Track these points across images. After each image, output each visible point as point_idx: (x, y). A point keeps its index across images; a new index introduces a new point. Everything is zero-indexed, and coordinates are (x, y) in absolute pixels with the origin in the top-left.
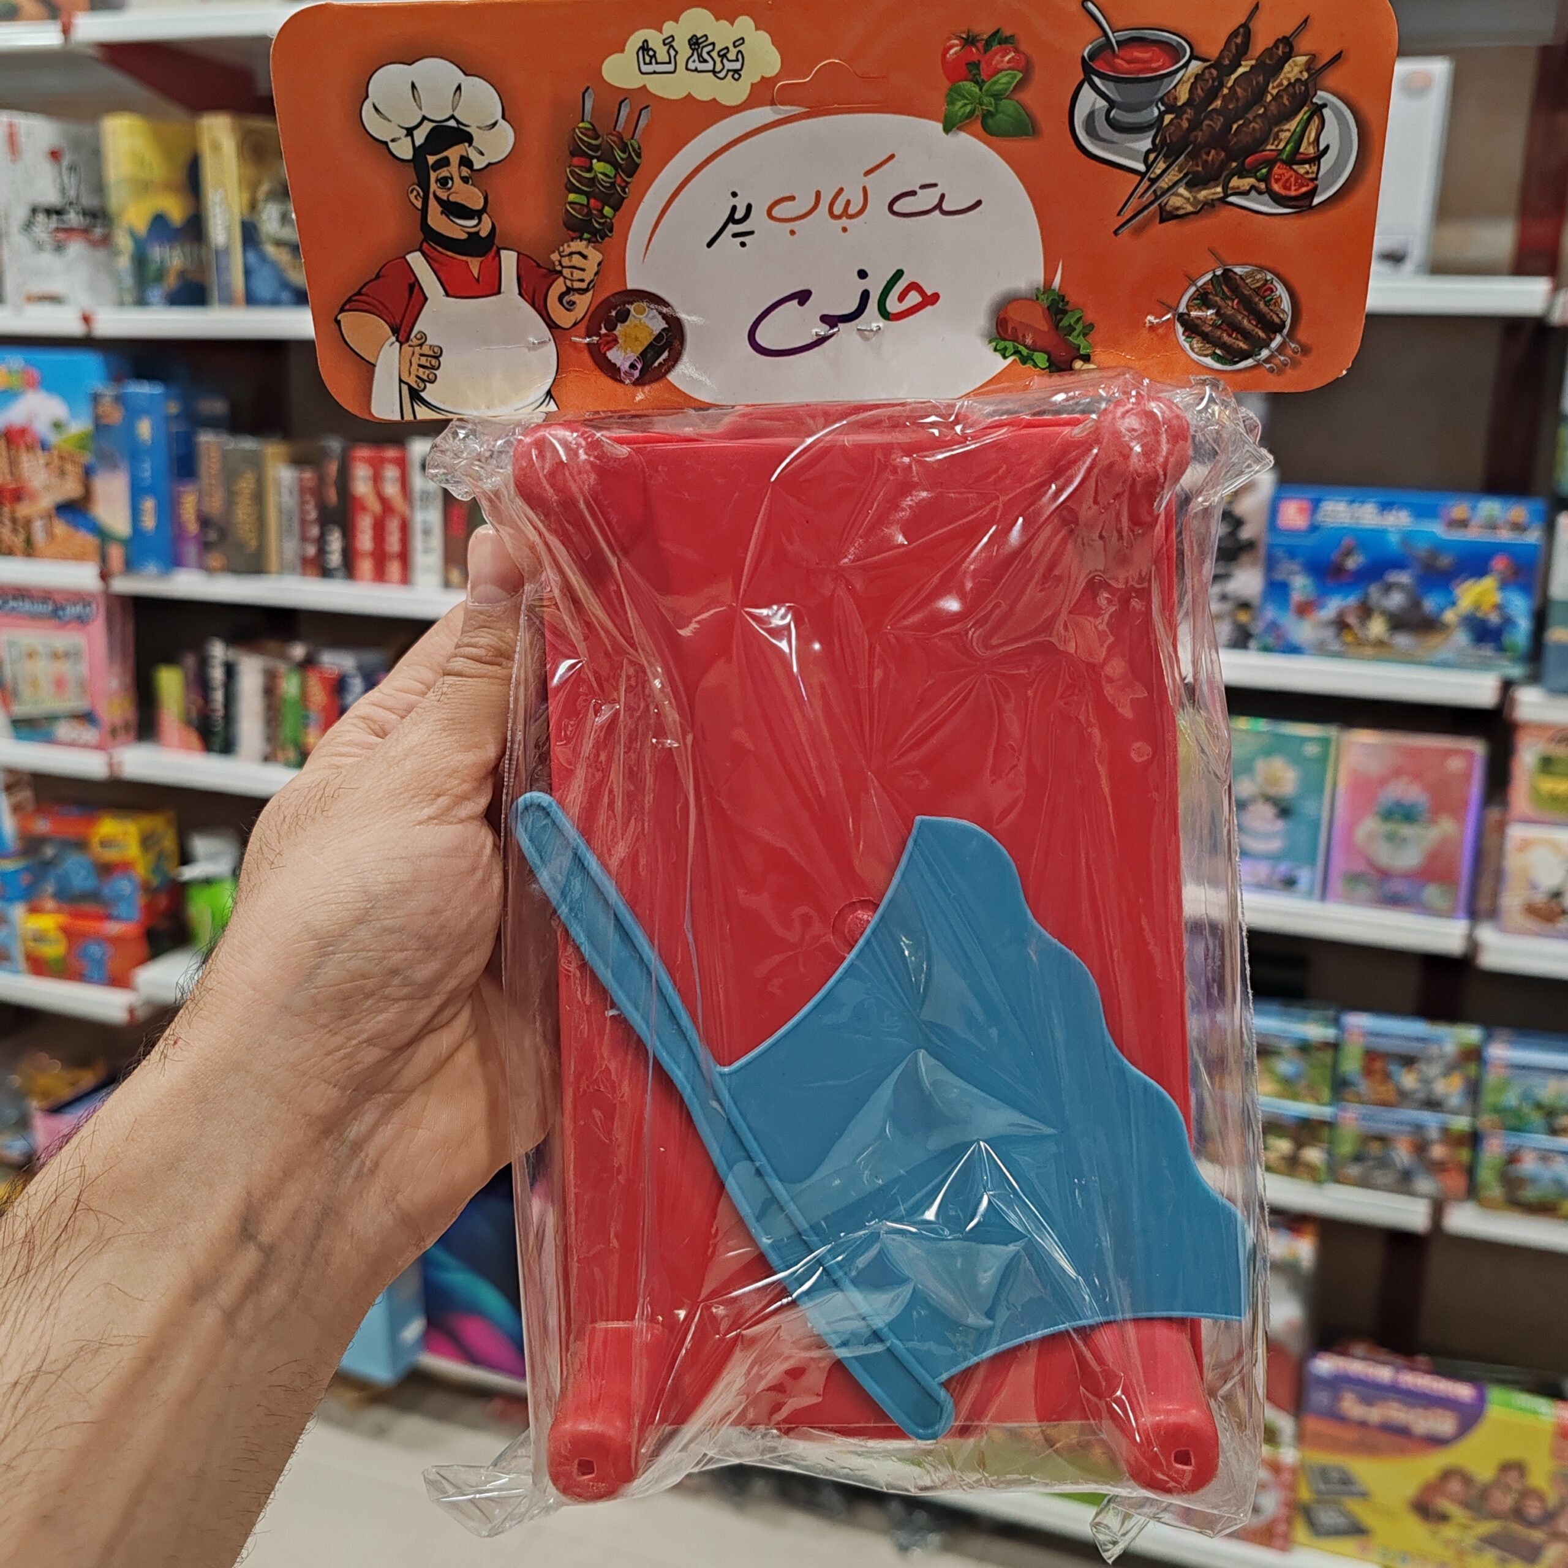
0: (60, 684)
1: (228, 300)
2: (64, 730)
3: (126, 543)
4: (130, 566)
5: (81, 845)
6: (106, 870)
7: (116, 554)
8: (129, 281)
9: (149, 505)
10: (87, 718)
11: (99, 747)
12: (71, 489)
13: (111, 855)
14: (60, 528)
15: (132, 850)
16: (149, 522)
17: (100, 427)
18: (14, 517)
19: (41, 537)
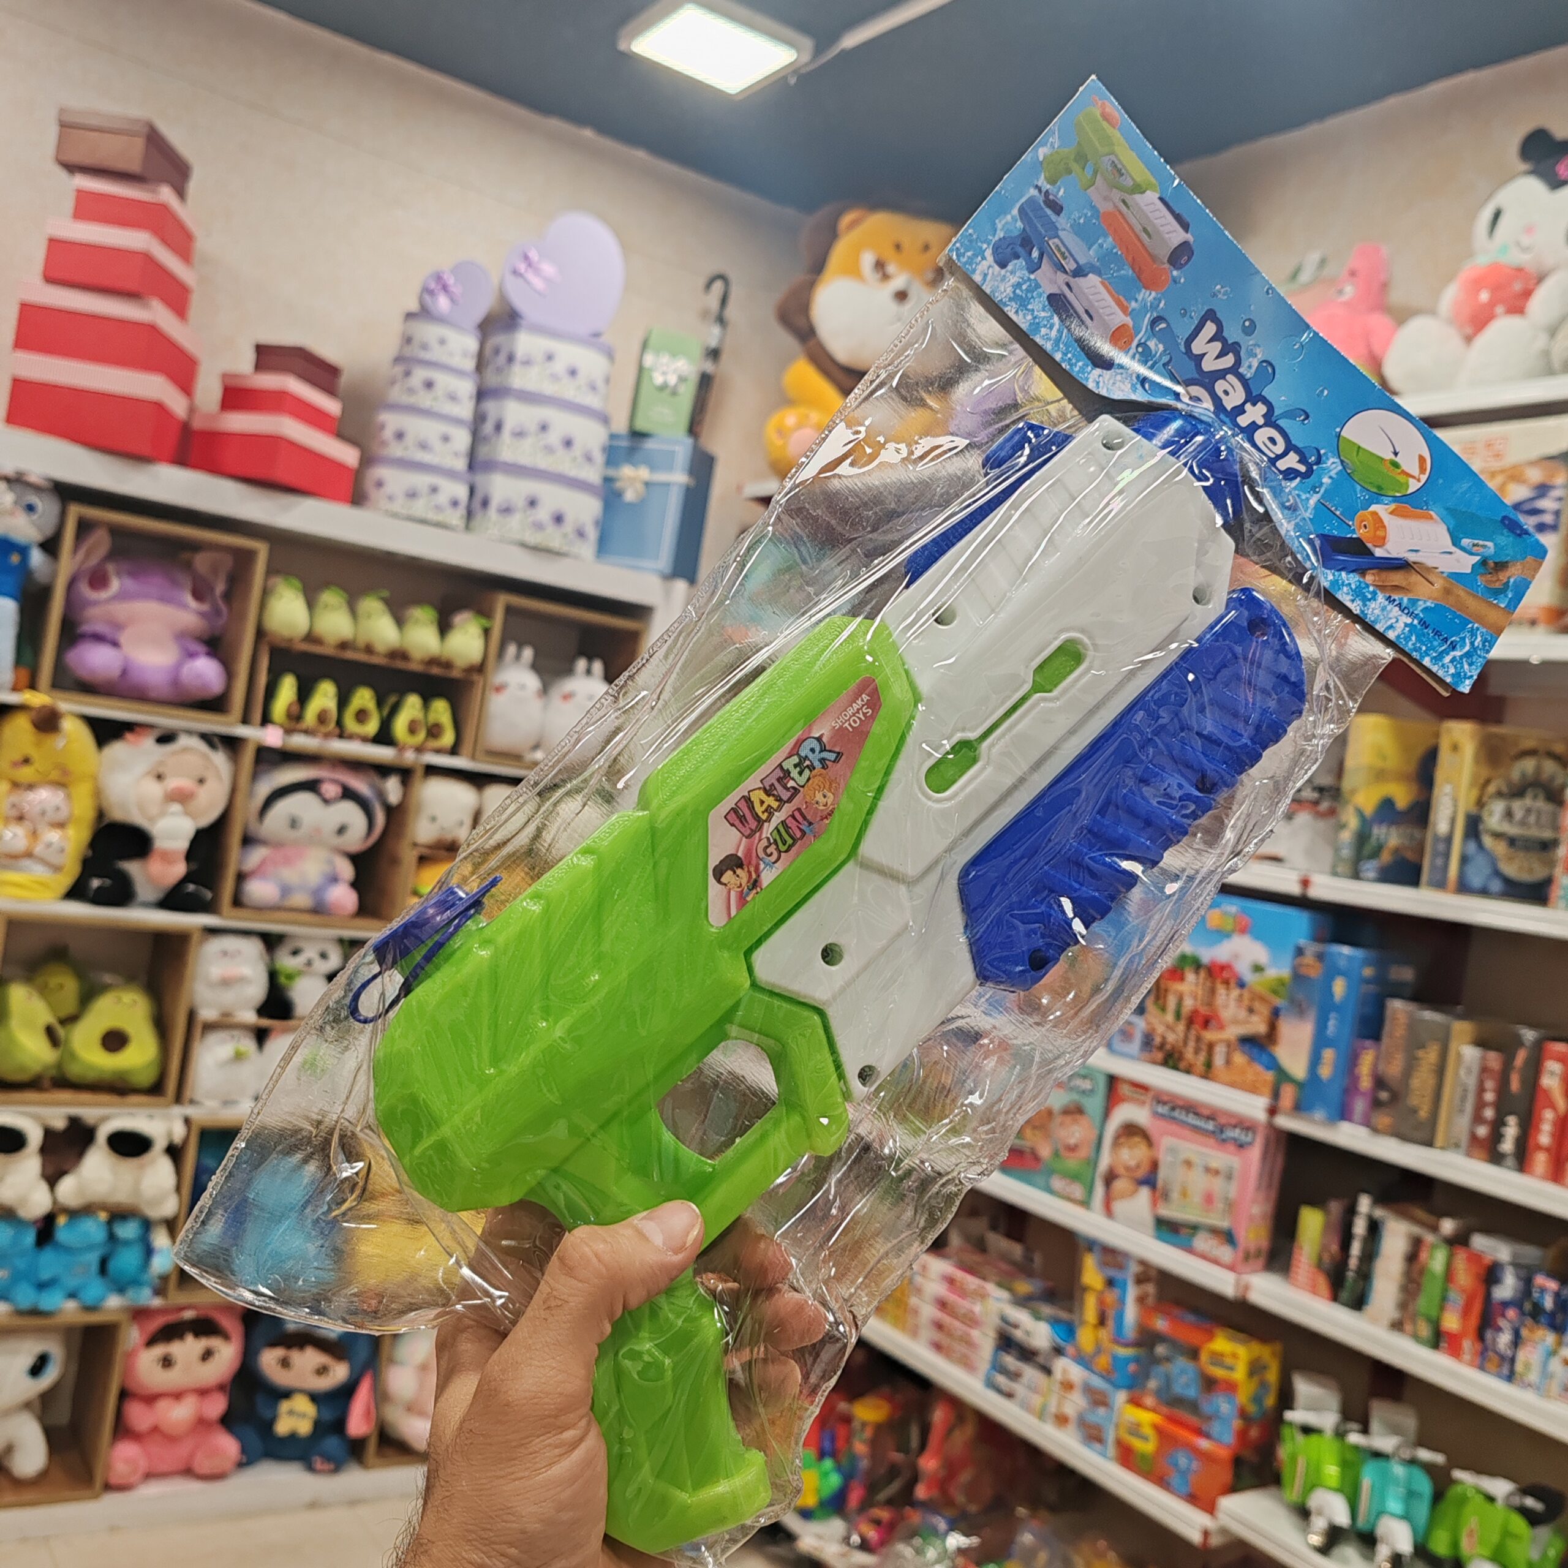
0: (1209, 1199)
1: (1440, 884)
2: (1202, 1242)
3: (1300, 1085)
4: (1299, 1108)
5: (1194, 1354)
6: (1210, 1384)
7: (1288, 1094)
8: (1346, 852)
9: (1328, 1054)
10: (1228, 1237)
11: (1231, 1268)
12: (1258, 1026)
13: (1219, 1372)
14: (1239, 1058)
15: (1239, 1374)
16: (1325, 1071)
17: (1298, 977)
18: (1198, 1039)
19: (1219, 1060)
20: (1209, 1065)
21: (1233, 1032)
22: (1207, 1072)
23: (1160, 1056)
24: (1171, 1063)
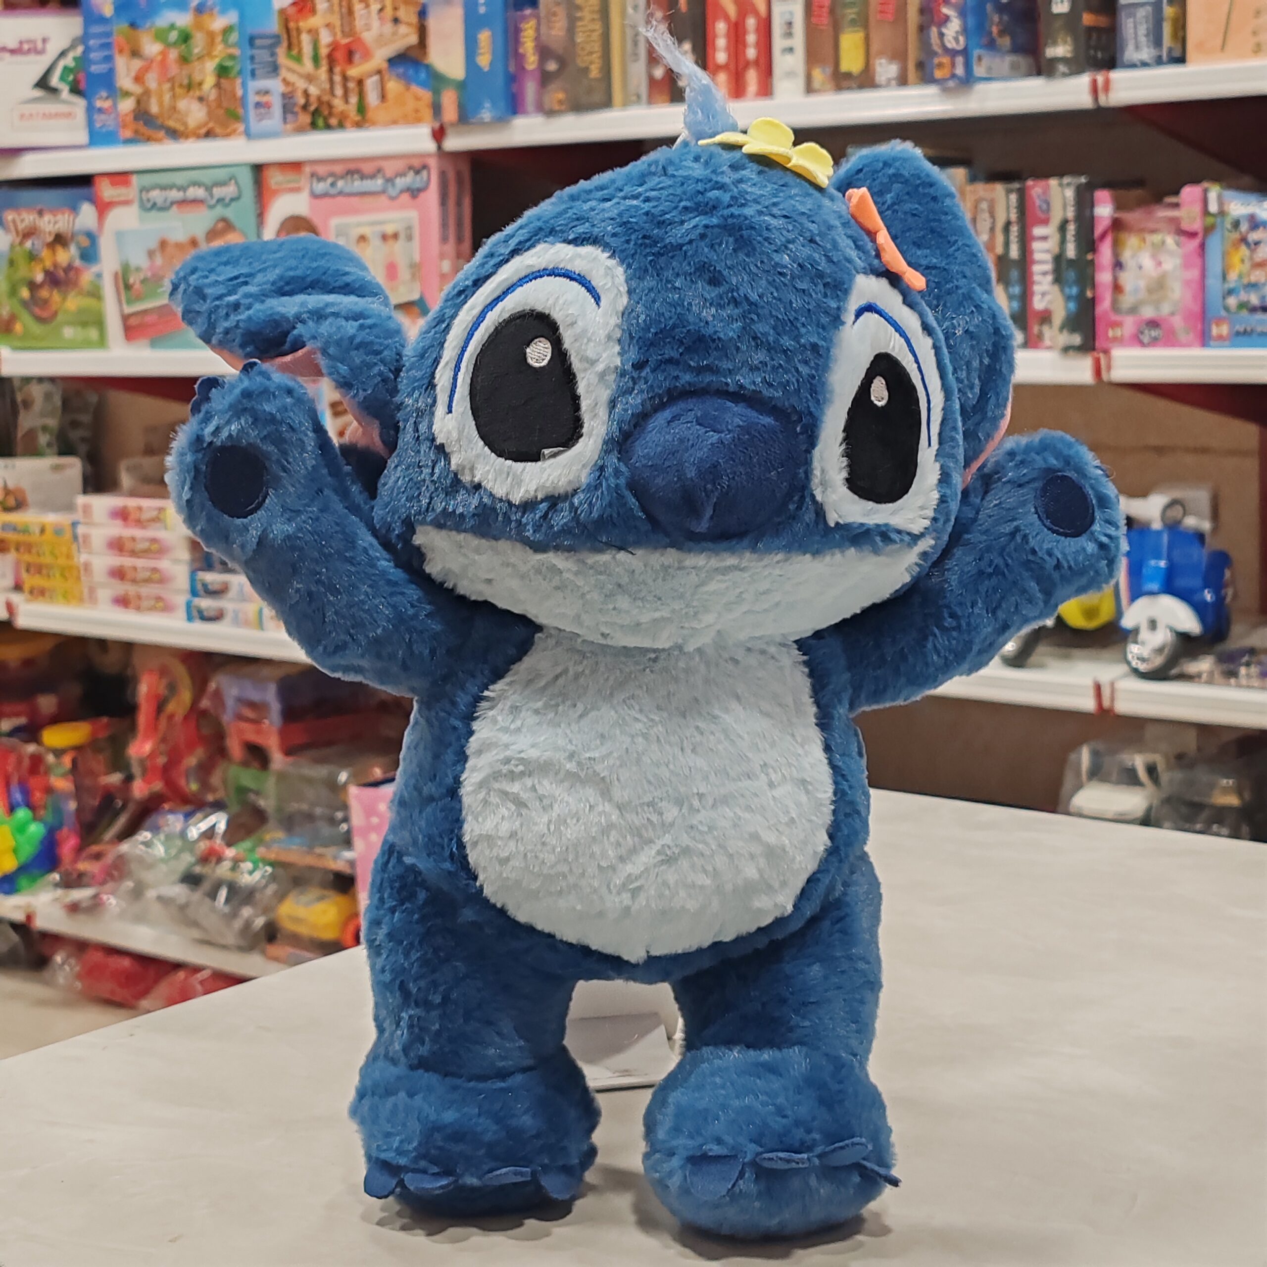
0: (393, 272)
3: (461, 86)
7: (449, 101)
9: (484, 37)
12: (406, 37)
14: (393, 86)
16: (484, 60)
18: (345, 79)
19: (372, 98)
20: (362, 108)
21: (380, 56)
22: (363, 118)
23: (306, 119)
24: (320, 122)
